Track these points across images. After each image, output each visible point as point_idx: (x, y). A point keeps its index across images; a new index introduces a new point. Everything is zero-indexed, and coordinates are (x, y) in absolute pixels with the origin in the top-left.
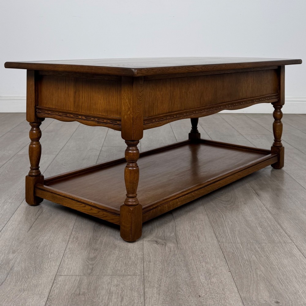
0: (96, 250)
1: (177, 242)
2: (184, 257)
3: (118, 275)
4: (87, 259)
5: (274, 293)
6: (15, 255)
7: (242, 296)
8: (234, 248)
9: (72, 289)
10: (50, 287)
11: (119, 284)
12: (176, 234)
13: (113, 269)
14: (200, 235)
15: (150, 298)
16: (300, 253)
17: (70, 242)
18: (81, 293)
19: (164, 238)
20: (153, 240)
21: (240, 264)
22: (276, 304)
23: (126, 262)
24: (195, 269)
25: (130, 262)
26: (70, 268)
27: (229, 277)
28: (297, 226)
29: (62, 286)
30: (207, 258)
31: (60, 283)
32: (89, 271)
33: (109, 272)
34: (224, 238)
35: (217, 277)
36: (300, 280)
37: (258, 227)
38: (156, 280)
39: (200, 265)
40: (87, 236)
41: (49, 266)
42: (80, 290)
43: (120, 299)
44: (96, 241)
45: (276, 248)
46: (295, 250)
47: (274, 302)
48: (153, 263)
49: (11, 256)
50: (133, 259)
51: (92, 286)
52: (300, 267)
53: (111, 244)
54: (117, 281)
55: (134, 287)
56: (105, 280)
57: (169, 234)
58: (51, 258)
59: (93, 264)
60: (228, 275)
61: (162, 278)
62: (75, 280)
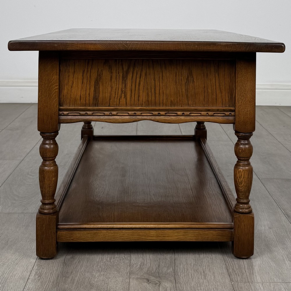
1: (175, 280)
14: (207, 271)
17: (30, 281)
19: (158, 275)
20: (143, 277)
34: (239, 275)
37: (285, 260)
40: (54, 272)
44: (65, 279)
53: (85, 284)
57: (166, 269)
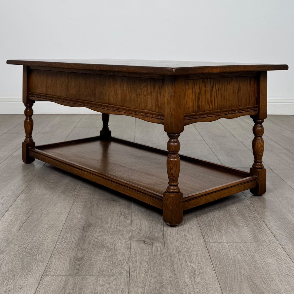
0: (84, 250)
1: (164, 241)
2: (170, 256)
3: (104, 275)
4: (74, 260)
5: (256, 292)
8: (220, 247)
9: (57, 289)
10: (36, 287)
11: (104, 284)
12: (163, 234)
13: (99, 269)
14: (187, 235)
16: (284, 252)
17: (58, 243)
19: (151, 238)
20: (141, 240)
21: (225, 264)
23: (112, 262)
24: (180, 268)
25: (117, 262)
26: (57, 269)
27: (214, 276)
28: (282, 225)
29: (48, 287)
30: (193, 257)
31: (45, 283)
32: (75, 272)
33: (95, 271)
34: (210, 237)
35: (202, 277)
36: (283, 279)
37: (244, 226)
38: (142, 279)
39: (185, 265)
40: (76, 237)
41: (36, 266)
42: (65, 290)
44: (84, 241)
45: (261, 247)
46: (280, 249)
48: (139, 263)
50: (120, 259)
51: (77, 286)
52: (284, 266)
53: (99, 245)
54: (102, 281)
55: (119, 286)
56: (90, 281)
57: (157, 234)
58: (38, 259)
59: (80, 265)
60: (212, 274)
61: (147, 278)
62: (61, 281)
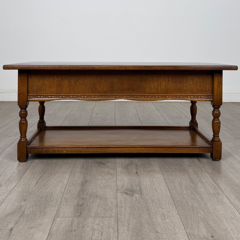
0: (84, 199)
1: (141, 193)
2: (146, 204)
3: (99, 217)
4: (77, 206)
5: (210, 230)
6: (26, 202)
7: (188, 231)
8: (182, 198)
9: (66, 227)
10: (51, 225)
11: (100, 224)
12: (140, 188)
13: (95, 213)
14: (157, 189)
15: (122, 233)
16: (228, 201)
17: (65, 194)
18: (73, 230)
19: (131, 191)
20: (124, 192)
21: (186, 210)
22: (211, 238)
23: (105, 208)
24: (154, 212)
25: (108, 208)
26: (65, 212)
27: (178, 218)
28: (226, 182)
29: (59, 225)
30: (162, 205)
31: (57, 222)
32: (78, 214)
33: (93, 214)
34: (174, 190)
35: (170, 219)
36: (229, 221)
37: (199, 182)
38: (126, 220)
39: (157, 210)
40: (77, 189)
41: (50, 210)
42: (72, 228)
43: (100, 234)
44: (83, 193)
45: (212, 198)
46: (225, 199)
47: (210, 236)
48: (124, 208)
49: (23, 203)
50: (110, 206)
51: (80, 225)
52: (229, 211)
53: (94, 195)
54: (98, 221)
55: (110, 225)
56: (89, 221)
57: (136, 188)
58: (51, 205)
59: (81, 210)
60: (177, 217)
61: (130, 219)
62: (69, 220)
